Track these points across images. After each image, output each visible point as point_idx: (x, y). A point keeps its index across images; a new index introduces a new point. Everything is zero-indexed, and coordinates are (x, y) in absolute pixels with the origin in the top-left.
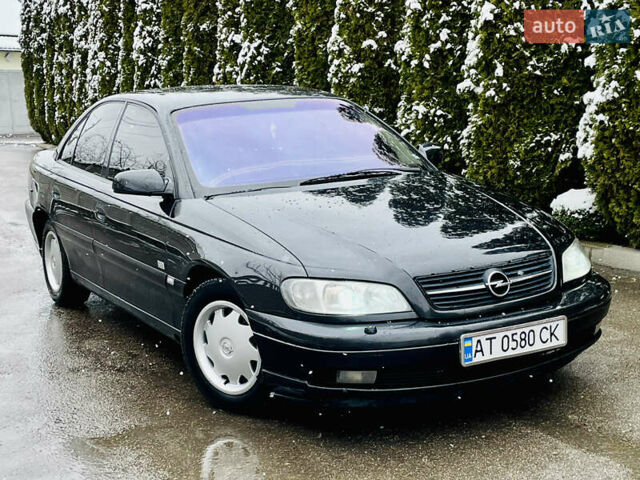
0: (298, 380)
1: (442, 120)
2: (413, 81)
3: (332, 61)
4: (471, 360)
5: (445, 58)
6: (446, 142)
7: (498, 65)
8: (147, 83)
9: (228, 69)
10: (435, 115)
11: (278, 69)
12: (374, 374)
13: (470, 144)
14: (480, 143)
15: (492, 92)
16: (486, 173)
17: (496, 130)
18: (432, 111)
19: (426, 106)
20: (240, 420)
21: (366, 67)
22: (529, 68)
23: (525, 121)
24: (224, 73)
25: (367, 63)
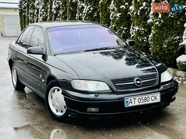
0: (76, 111)
1: (143, 32)
2: (135, 19)
3: (111, 12)
4: (128, 105)
5: (145, 12)
6: (145, 39)
7: (160, 14)
8: (56, 19)
9: (81, 15)
10: (141, 30)
11: (96, 15)
12: (98, 109)
13: (151, 40)
14: (154, 39)
15: (158, 23)
16: (156, 49)
17: (159, 35)
18: (140, 29)
19: (138, 27)
20: (60, 123)
21: (122, 15)
22: (170, 15)
23: (169, 32)
24: (79, 16)
25: (122, 13)
